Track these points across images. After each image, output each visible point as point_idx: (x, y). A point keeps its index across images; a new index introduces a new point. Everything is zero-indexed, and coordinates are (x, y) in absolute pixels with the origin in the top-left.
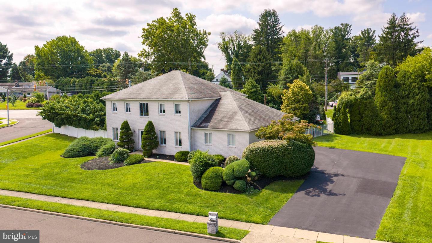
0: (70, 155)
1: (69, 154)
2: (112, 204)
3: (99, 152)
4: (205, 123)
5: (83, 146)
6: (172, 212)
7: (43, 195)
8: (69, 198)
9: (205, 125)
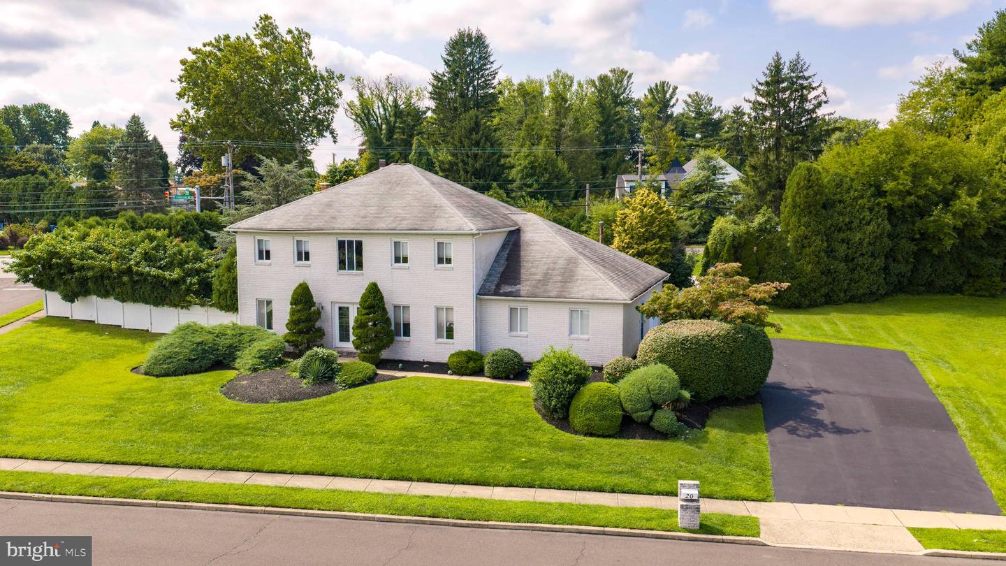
0: (169, 368)
1: (165, 366)
2: (389, 479)
3: (246, 358)
4: (508, 284)
5: (197, 346)
6: (547, 488)
7: (191, 468)
8: (269, 472)
9: (510, 290)
